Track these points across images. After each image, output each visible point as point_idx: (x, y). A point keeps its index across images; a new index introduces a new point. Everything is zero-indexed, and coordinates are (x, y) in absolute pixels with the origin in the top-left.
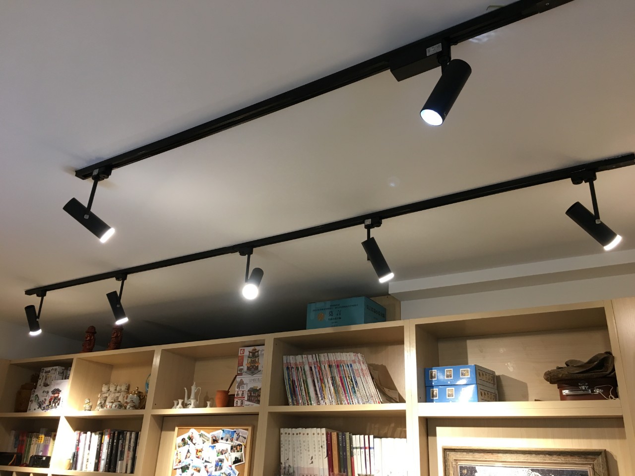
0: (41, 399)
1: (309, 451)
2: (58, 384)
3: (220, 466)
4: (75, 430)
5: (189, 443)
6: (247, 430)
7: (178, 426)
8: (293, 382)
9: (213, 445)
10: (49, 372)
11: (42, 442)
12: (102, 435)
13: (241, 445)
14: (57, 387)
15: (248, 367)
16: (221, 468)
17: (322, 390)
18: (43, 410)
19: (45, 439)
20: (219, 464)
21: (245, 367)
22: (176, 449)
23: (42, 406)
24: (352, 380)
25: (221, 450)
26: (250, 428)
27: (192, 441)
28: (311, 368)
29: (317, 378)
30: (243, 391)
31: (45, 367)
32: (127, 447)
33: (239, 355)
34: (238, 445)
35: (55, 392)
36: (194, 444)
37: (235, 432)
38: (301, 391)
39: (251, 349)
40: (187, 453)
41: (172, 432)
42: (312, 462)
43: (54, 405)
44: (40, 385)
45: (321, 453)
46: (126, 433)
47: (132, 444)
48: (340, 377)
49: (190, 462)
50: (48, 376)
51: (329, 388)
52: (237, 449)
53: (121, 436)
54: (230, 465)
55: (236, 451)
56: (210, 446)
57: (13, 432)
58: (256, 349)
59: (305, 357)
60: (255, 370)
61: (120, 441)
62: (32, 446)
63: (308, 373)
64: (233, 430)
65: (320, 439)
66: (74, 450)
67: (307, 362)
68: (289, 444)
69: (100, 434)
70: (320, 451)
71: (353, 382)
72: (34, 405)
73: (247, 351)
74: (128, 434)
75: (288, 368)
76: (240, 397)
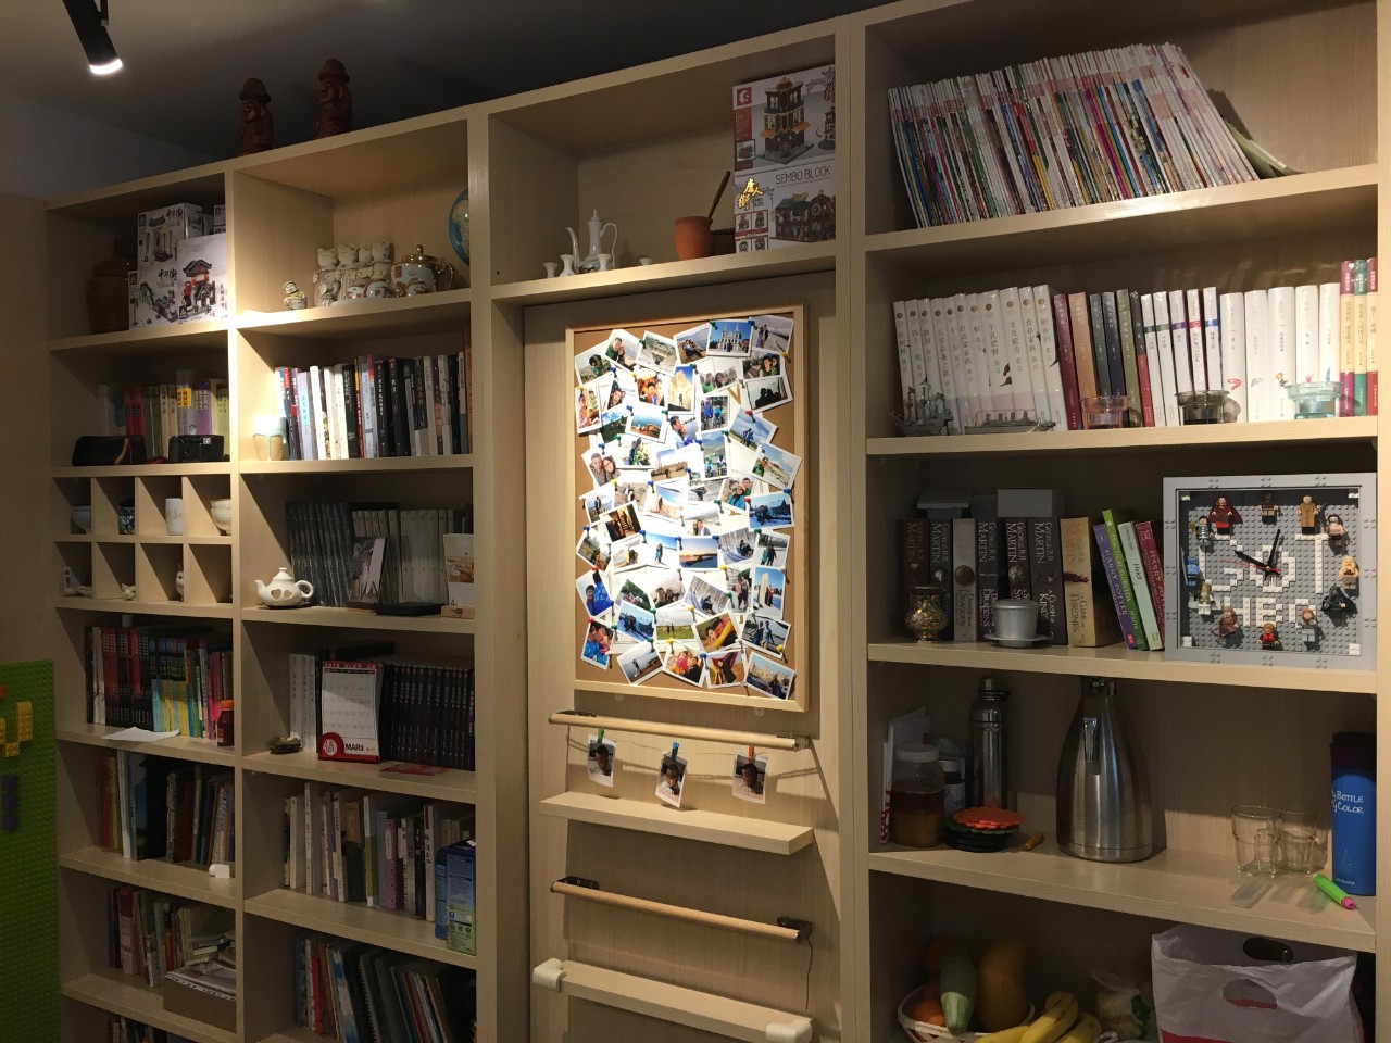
0: (161, 293)
1: (995, 352)
2: (197, 248)
3: (717, 415)
4: (274, 366)
5: (613, 366)
6: (790, 314)
7: (571, 327)
8: (930, 164)
9: (688, 365)
10: (162, 220)
11: (190, 404)
12: (350, 372)
13: (777, 357)
14: (197, 258)
15: (767, 140)
16: (721, 421)
17: (1031, 173)
18: (172, 321)
19: (193, 396)
20: (714, 412)
21: (759, 143)
22: (576, 384)
23: (167, 311)
24: (1141, 131)
25: (714, 375)
26: (799, 311)
27: (621, 360)
28: (989, 115)
29: (1013, 141)
30: (760, 213)
31: (149, 210)
32: (429, 395)
33: (735, 107)
34: (765, 358)
35: (195, 270)
36: (631, 368)
37: (752, 323)
38: (957, 187)
39: (773, 84)
40: (613, 392)
41: (557, 346)
42: (1009, 381)
43: (199, 303)
44: (146, 260)
45: (1036, 353)
46: (421, 361)
47: (444, 386)
48: (1100, 128)
49: (626, 413)
50: (161, 232)
51: (1059, 164)
52: (763, 368)
53: (406, 370)
54: (749, 409)
55: (761, 372)
56: (678, 369)
57: (105, 388)
58: (789, 84)
59: (965, 85)
60: (793, 146)
61: (408, 382)
62: (165, 417)
63: (980, 130)
64: (746, 321)
65: (1031, 316)
66: (282, 414)
67: (974, 97)
68: (926, 342)
69: (344, 369)
70: (1032, 348)
71: (1146, 137)
72: (144, 311)
73: (760, 92)
74: (427, 363)
75: (908, 126)
76: (751, 232)
